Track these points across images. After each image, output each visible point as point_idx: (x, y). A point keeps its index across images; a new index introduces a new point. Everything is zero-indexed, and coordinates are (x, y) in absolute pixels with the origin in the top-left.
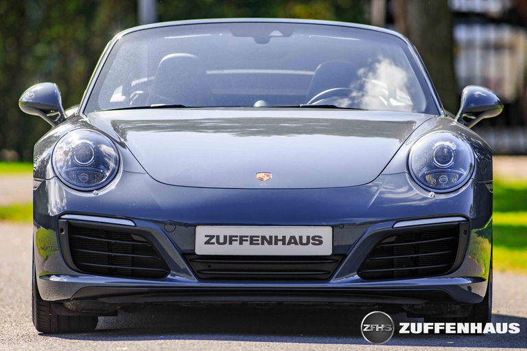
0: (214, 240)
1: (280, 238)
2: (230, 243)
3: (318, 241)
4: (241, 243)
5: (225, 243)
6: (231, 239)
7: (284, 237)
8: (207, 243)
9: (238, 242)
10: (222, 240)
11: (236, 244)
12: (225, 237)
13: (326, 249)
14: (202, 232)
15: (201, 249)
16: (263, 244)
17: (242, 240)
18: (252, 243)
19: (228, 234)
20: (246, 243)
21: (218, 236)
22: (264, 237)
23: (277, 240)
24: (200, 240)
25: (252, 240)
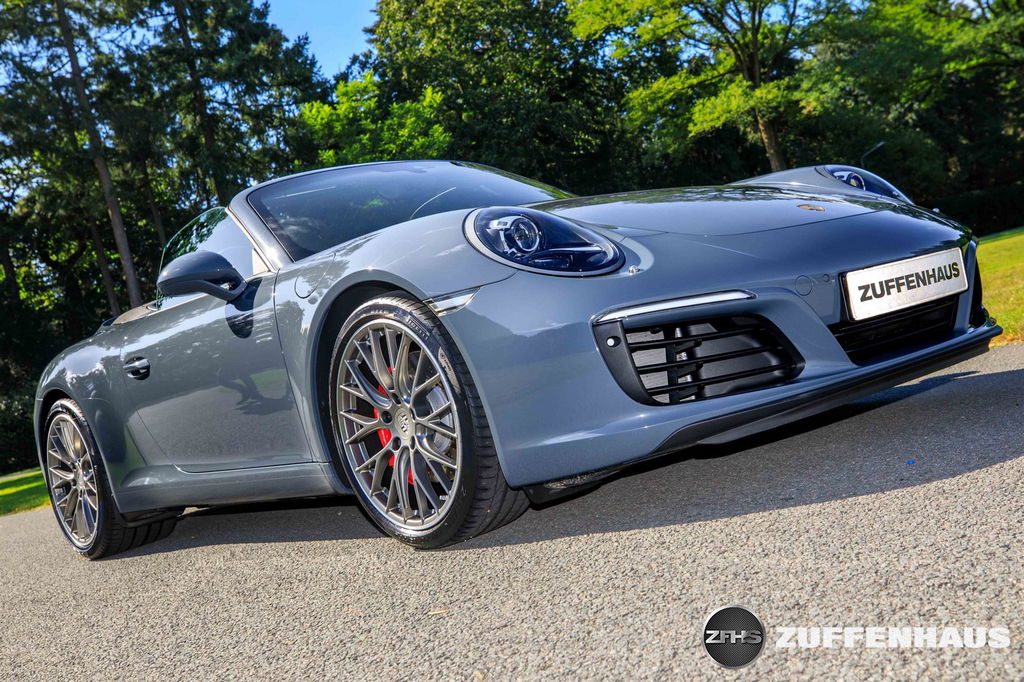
0: (870, 293)
1: (930, 272)
2: (889, 293)
3: (956, 270)
4: (899, 291)
5: (882, 295)
6: (887, 287)
7: (933, 270)
8: (864, 298)
9: (896, 289)
10: (879, 292)
11: (894, 291)
12: (881, 283)
14: (855, 280)
15: (861, 310)
16: (919, 285)
17: (899, 284)
18: (909, 288)
19: (883, 280)
20: (904, 288)
21: (873, 285)
22: (917, 274)
23: (929, 277)
24: (855, 295)
25: (909, 282)
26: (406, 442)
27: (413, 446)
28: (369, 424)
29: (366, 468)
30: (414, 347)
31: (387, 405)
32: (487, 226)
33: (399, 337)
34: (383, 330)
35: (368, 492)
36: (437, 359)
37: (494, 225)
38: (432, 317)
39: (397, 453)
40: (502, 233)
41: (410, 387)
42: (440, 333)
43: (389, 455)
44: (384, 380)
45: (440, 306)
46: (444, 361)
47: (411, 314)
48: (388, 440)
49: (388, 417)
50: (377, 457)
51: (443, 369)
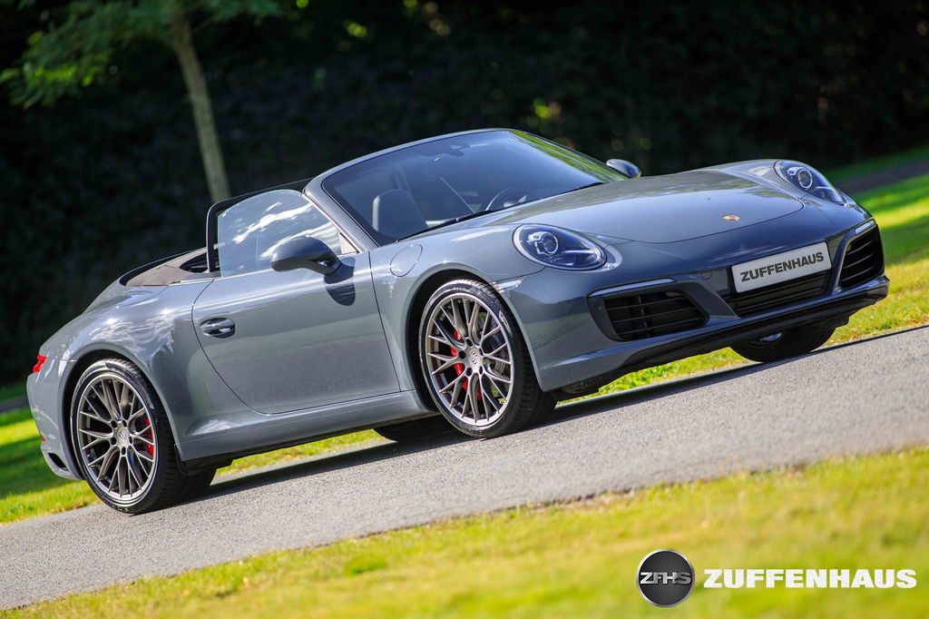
0: (748, 276)
1: (796, 261)
2: (762, 276)
3: (819, 257)
4: (770, 274)
5: (757, 276)
6: (761, 272)
7: (798, 259)
8: (744, 280)
9: (767, 273)
10: (754, 275)
11: (766, 274)
12: (756, 270)
13: (826, 265)
14: (738, 270)
15: (741, 286)
16: (785, 269)
17: (769, 270)
18: (777, 272)
19: (758, 268)
20: (773, 272)
21: (751, 272)
22: (784, 263)
23: (794, 264)
24: (738, 278)
25: (777, 269)
26: (476, 370)
27: (481, 371)
28: (449, 361)
29: (446, 390)
30: (482, 310)
31: (463, 347)
32: (527, 239)
33: (472, 304)
34: (461, 299)
35: (449, 406)
36: (498, 317)
37: (531, 238)
38: (495, 292)
39: (470, 378)
40: (536, 244)
41: (479, 337)
42: (500, 302)
43: (464, 380)
44: (461, 332)
45: (500, 288)
46: (503, 319)
47: (481, 290)
48: (463, 371)
49: (462, 355)
50: (456, 381)
51: (502, 323)
